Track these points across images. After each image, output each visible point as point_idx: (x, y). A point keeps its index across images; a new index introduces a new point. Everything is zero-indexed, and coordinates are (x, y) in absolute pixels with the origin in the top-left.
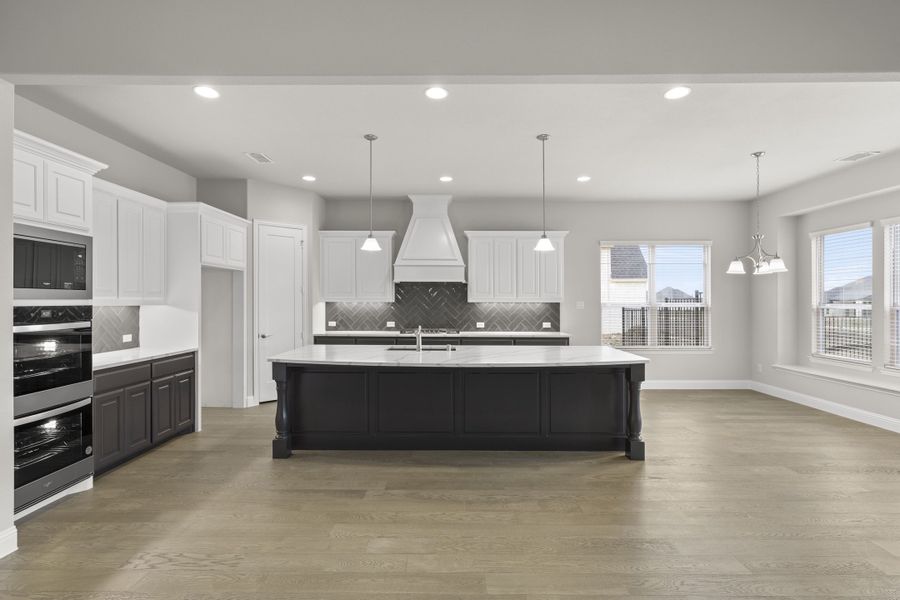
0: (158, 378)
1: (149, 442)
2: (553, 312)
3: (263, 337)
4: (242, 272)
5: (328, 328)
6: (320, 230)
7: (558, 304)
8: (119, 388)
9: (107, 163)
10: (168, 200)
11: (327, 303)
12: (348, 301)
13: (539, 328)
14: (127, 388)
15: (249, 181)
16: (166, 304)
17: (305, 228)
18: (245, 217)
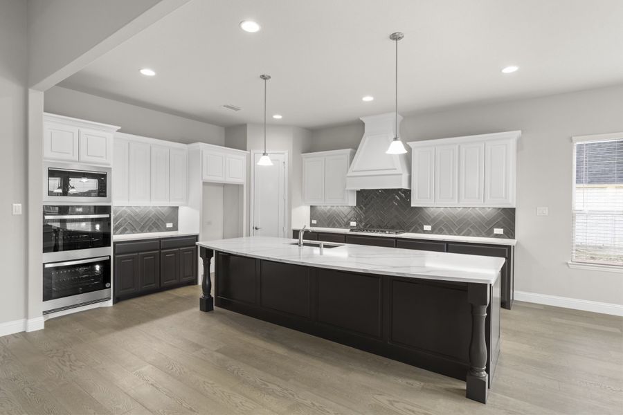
0: (165, 249)
1: (158, 286)
2: (507, 218)
3: (256, 229)
4: (242, 186)
5: (312, 225)
6: (303, 153)
7: (513, 210)
8: (134, 252)
9: (119, 126)
10: (187, 143)
11: (311, 206)
12: (325, 205)
13: (490, 234)
14: (140, 253)
15: (248, 125)
16: (187, 206)
17: (286, 153)
18: (246, 150)
